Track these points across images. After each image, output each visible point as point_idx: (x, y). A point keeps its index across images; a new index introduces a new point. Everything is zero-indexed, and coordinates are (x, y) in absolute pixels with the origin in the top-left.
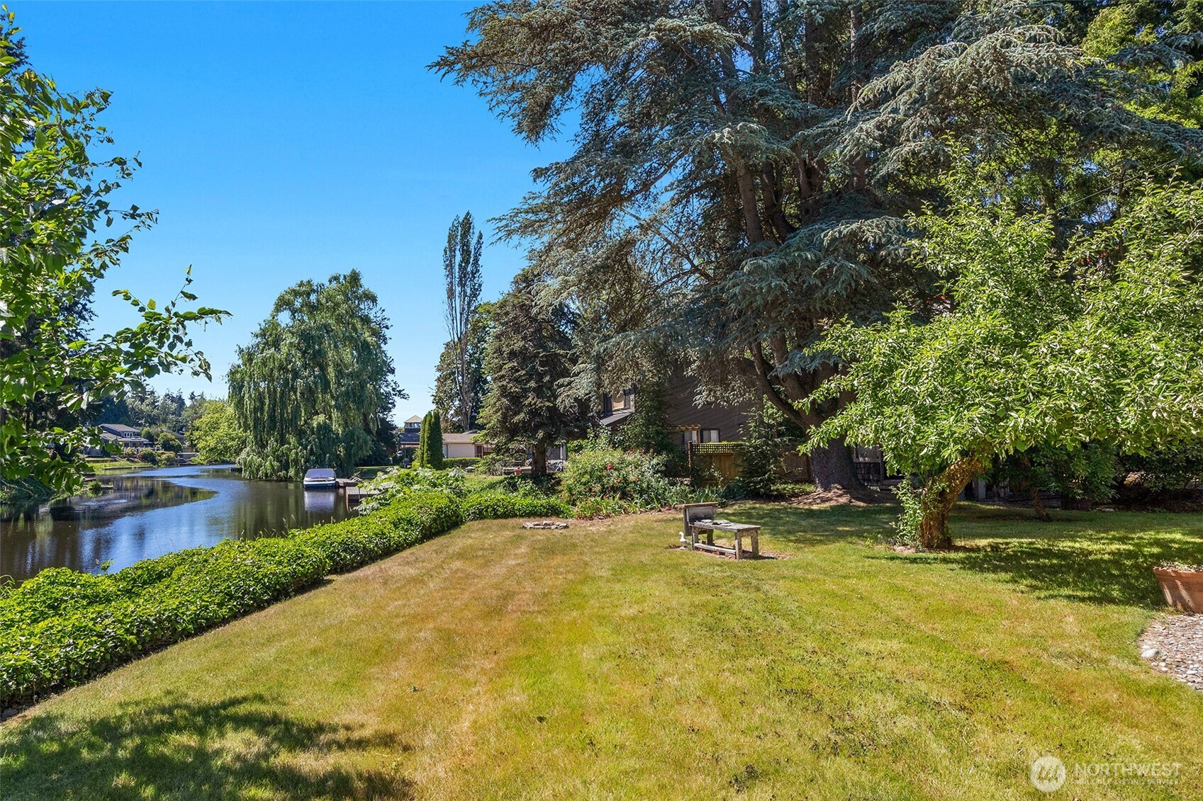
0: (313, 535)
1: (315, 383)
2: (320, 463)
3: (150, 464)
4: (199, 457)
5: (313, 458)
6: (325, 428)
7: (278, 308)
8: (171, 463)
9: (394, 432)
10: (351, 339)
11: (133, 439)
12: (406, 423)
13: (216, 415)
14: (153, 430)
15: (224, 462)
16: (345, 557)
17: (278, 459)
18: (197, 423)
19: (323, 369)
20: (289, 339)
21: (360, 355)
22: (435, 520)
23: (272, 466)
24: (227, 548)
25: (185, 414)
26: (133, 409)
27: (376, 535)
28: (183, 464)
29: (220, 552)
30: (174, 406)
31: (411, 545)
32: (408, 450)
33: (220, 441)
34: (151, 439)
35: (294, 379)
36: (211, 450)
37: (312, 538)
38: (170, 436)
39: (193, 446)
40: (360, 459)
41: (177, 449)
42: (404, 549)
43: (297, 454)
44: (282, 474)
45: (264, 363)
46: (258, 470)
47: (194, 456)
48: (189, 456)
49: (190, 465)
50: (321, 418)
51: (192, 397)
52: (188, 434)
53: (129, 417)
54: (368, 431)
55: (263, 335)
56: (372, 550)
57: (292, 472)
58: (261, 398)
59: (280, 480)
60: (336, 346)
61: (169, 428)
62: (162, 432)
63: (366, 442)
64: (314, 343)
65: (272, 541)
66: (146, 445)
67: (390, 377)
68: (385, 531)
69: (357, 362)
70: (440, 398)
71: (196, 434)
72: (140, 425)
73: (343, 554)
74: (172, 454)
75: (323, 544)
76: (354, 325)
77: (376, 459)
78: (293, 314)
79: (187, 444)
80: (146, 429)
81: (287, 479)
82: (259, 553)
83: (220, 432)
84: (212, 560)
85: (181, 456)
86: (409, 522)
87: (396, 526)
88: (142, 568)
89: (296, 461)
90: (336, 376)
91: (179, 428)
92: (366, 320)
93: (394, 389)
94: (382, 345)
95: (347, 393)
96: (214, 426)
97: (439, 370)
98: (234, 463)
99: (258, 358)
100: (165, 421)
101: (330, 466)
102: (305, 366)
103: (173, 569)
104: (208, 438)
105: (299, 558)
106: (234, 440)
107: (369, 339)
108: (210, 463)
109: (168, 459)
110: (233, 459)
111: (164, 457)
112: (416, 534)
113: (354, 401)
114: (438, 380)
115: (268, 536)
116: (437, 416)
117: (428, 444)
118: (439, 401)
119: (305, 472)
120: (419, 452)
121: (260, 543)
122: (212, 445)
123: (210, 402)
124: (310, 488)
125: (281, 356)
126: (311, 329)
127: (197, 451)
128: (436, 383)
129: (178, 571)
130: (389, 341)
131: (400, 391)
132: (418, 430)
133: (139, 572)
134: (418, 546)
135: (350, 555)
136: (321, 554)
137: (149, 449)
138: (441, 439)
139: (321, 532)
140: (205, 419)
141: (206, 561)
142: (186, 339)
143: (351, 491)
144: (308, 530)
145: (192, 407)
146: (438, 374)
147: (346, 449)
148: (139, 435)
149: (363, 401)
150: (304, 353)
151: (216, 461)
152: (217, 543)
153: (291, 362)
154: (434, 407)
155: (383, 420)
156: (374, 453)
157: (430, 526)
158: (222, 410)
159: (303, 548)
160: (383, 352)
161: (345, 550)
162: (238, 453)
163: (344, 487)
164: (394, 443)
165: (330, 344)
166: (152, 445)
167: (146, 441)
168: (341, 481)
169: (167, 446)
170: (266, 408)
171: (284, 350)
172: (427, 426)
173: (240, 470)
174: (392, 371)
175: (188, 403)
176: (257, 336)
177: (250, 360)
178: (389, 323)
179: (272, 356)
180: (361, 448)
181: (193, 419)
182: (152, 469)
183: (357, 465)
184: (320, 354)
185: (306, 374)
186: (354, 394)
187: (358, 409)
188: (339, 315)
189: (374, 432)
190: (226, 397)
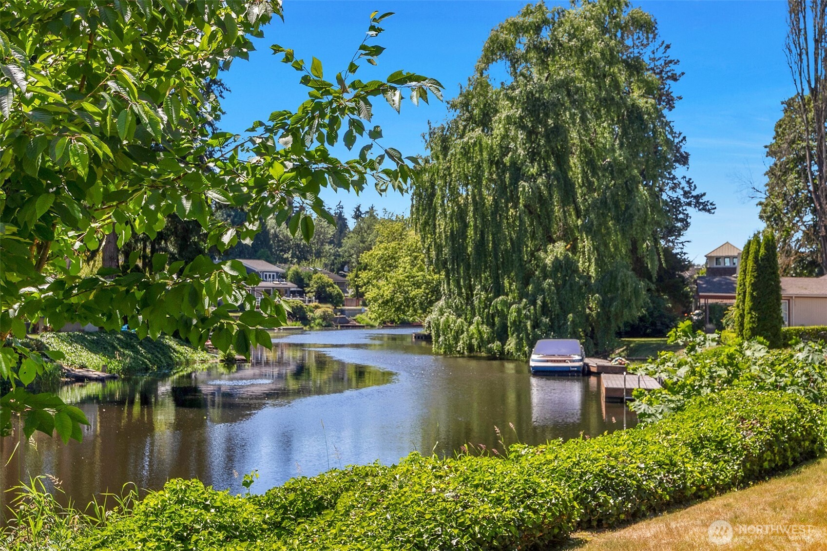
0: (550, 457)
1: (549, 187)
2: (558, 330)
3: (298, 325)
4: (368, 315)
5: (545, 320)
6: (565, 267)
7: (489, 56)
8: (328, 323)
9: (687, 274)
10: (607, 102)
11: (276, 283)
12: (709, 258)
13: (393, 244)
14: (304, 268)
15: (405, 324)
16: (606, 501)
17: (489, 321)
18: (365, 257)
19: (561, 160)
20: (506, 110)
21: (625, 133)
22: (769, 445)
23: (480, 332)
24: (415, 467)
25: (347, 242)
26: (276, 236)
27: (660, 465)
28: (345, 325)
29: (404, 474)
30: (331, 231)
31: (723, 489)
32: (712, 308)
33: (399, 287)
34: (300, 281)
35: (515, 180)
36: (386, 303)
37: (549, 462)
38: (326, 279)
39: (359, 295)
40: (626, 324)
41: (335, 300)
42: (711, 495)
43: (519, 311)
44: (495, 345)
45: (466, 153)
46: (456, 339)
47: (360, 312)
48: (354, 313)
49: (354, 327)
50: (559, 248)
51: (358, 215)
52: (351, 275)
53: (270, 248)
54: (641, 271)
55: (465, 105)
56: (653, 494)
57: (511, 344)
58: (460, 215)
59: (492, 357)
60: (584, 119)
61: (326, 265)
62: (315, 272)
63: (636, 292)
64: (547, 115)
65: (485, 461)
66: (294, 293)
67: (679, 171)
68: (677, 458)
69: (621, 145)
70: (775, 209)
71: (364, 275)
72: (286, 261)
73: (602, 496)
74: (328, 308)
75: (567, 475)
76: (614, 77)
77: (653, 324)
78: (513, 65)
79: (351, 292)
80: (294, 267)
81: (503, 356)
82: (465, 481)
83: (399, 274)
84: (393, 487)
85: (342, 312)
86: (720, 445)
87: (696, 452)
88: (294, 490)
89: (518, 326)
90: (584, 173)
91: (339, 267)
92: (635, 67)
93: (686, 194)
94: (665, 112)
95: (604, 202)
96: (389, 263)
97: (771, 153)
98: (420, 326)
99: (457, 145)
100: (319, 254)
101: (575, 335)
102: (533, 155)
103: (337, 495)
104: (382, 283)
105: (529, 496)
106: (419, 287)
107: (641, 102)
108: (384, 324)
109: (324, 317)
110: (417, 319)
111: (318, 313)
112: (732, 468)
113: (617, 220)
114: (771, 173)
115: (476, 454)
116: (770, 245)
117: (753, 298)
118: (771, 215)
119: (532, 345)
120: (734, 313)
121: (466, 463)
122: (387, 293)
123: (383, 223)
124: (540, 373)
125: (492, 141)
126: (542, 89)
127: (365, 305)
128: (766, 180)
129: (345, 500)
130: (677, 104)
131: (697, 197)
132: (732, 271)
133: (291, 496)
134: (736, 493)
135: (615, 498)
136: (564, 492)
137: (298, 301)
138: (777, 289)
139: (563, 453)
140: (377, 251)
141: (385, 487)
142: (368, 126)
143: (610, 381)
144: (542, 447)
145: (358, 231)
146: (771, 161)
147: (603, 304)
148: (282, 277)
149: (631, 216)
150: (531, 133)
151: (392, 321)
152: (402, 460)
153: (508, 150)
154: (762, 225)
155: (667, 252)
156: (651, 314)
157: (760, 457)
158: (401, 236)
159: (535, 478)
160: (667, 124)
161: (605, 489)
162: (426, 306)
163: (598, 374)
164: (686, 295)
165: (573, 116)
166: (301, 294)
167: (293, 287)
168: (594, 363)
169: (323, 296)
170: (470, 232)
171: (498, 130)
172: (750, 263)
173: (428, 338)
174: (684, 159)
175: (352, 224)
176: (454, 106)
177: (445, 149)
178: (677, 69)
179: (478, 142)
180: (627, 304)
181: (360, 252)
182: (302, 332)
183: (619, 334)
184: (558, 133)
185: (534, 170)
186: (616, 205)
187: (623, 232)
188: (590, 61)
189: (655, 275)
190: (407, 215)
